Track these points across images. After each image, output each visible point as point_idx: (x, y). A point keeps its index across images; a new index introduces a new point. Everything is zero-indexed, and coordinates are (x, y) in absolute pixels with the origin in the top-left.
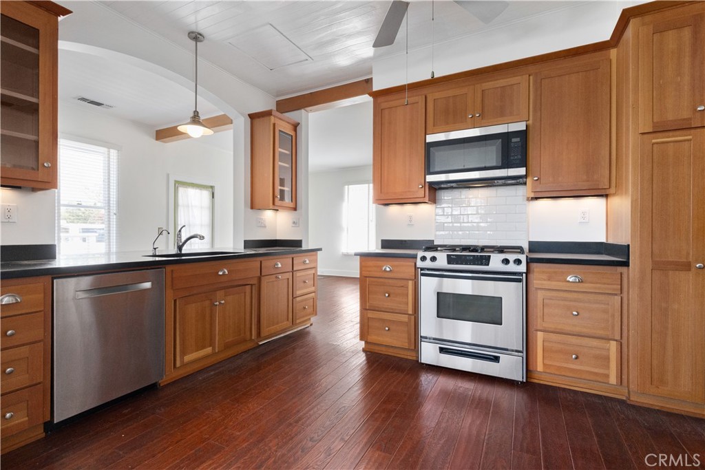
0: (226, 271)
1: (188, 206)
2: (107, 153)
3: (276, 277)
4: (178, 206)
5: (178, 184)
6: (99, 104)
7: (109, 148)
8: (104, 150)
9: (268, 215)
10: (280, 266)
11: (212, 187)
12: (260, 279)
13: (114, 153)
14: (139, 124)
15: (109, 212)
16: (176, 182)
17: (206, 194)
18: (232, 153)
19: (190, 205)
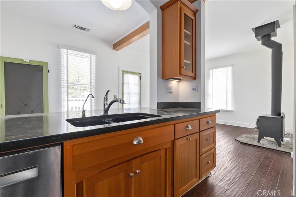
0: (141, 139)
1: (128, 84)
2: (90, 56)
3: (187, 139)
4: (124, 83)
5: (124, 72)
6: (83, 29)
7: (91, 54)
8: (89, 55)
9: (174, 83)
10: (190, 128)
11: (140, 74)
12: (173, 142)
13: (93, 56)
14: (105, 41)
15: (91, 87)
16: (123, 71)
17: (137, 77)
18: (149, 55)
19: (129, 83)
